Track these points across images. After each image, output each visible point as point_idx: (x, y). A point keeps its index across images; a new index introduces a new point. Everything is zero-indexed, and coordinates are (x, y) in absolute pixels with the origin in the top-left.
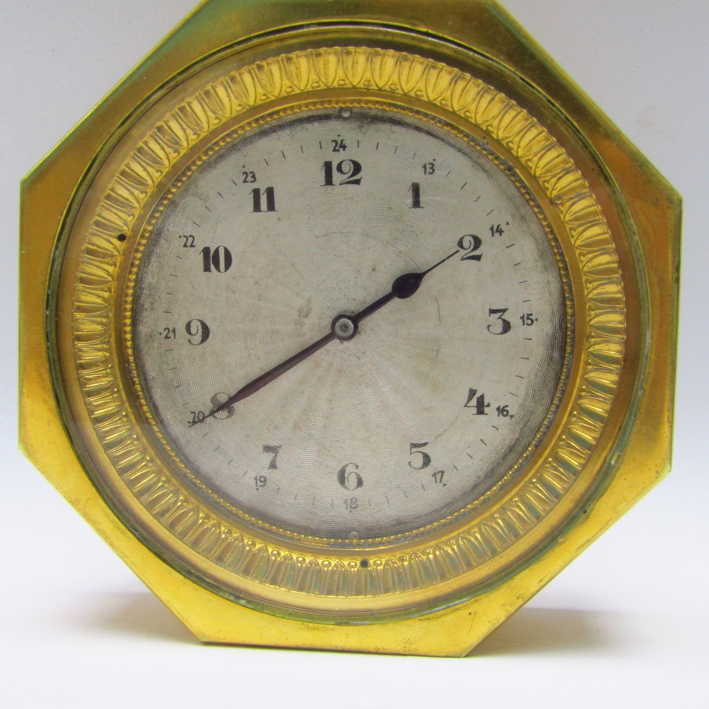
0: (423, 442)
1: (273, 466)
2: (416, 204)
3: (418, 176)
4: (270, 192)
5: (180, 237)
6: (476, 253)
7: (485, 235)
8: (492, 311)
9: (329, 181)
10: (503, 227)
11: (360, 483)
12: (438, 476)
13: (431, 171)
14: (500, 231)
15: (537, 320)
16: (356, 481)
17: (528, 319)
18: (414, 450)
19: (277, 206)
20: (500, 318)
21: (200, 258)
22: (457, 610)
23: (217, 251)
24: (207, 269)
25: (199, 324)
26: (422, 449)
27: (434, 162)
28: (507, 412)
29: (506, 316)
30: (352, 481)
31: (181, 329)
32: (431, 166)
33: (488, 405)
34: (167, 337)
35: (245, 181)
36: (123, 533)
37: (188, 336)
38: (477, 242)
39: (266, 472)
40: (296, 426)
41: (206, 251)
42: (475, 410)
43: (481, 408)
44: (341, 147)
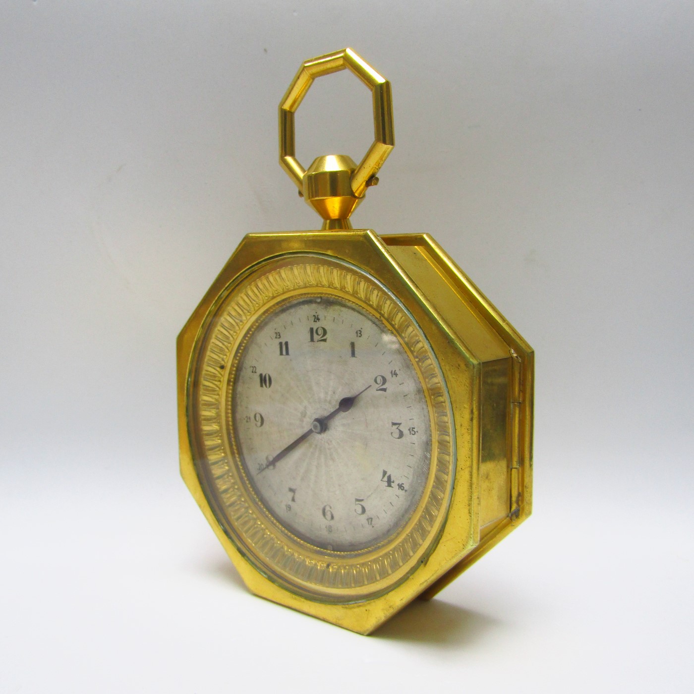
0: (361, 498)
1: (293, 500)
2: (353, 354)
3: (354, 338)
4: (287, 343)
5: (250, 367)
6: (384, 387)
7: (388, 376)
8: (394, 424)
9: (312, 340)
10: (398, 372)
11: (332, 517)
12: (370, 521)
13: (360, 335)
14: (396, 375)
15: (417, 432)
17: (413, 431)
18: (357, 503)
19: (290, 352)
20: (397, 428)
21: (259, 379)
22: (360, 606)
23: (265, 375)
24: (262, 386)
25: (259, 416)
26: (362, 503)
27: (361, 330)
28: (403, 487)
29: (401, 428)
30: (329, 516)
31: (252, 418)
32: (359, 332)
33: (393, 482)
34: (247, 421)
35: (276, 338)
37: (255, 422)
38: (384, 381)
39: (290, 503)
40: (302, 479)
41: (261, 375)
42: (386, 484)
43: (389, 482)
44: (317, 319)
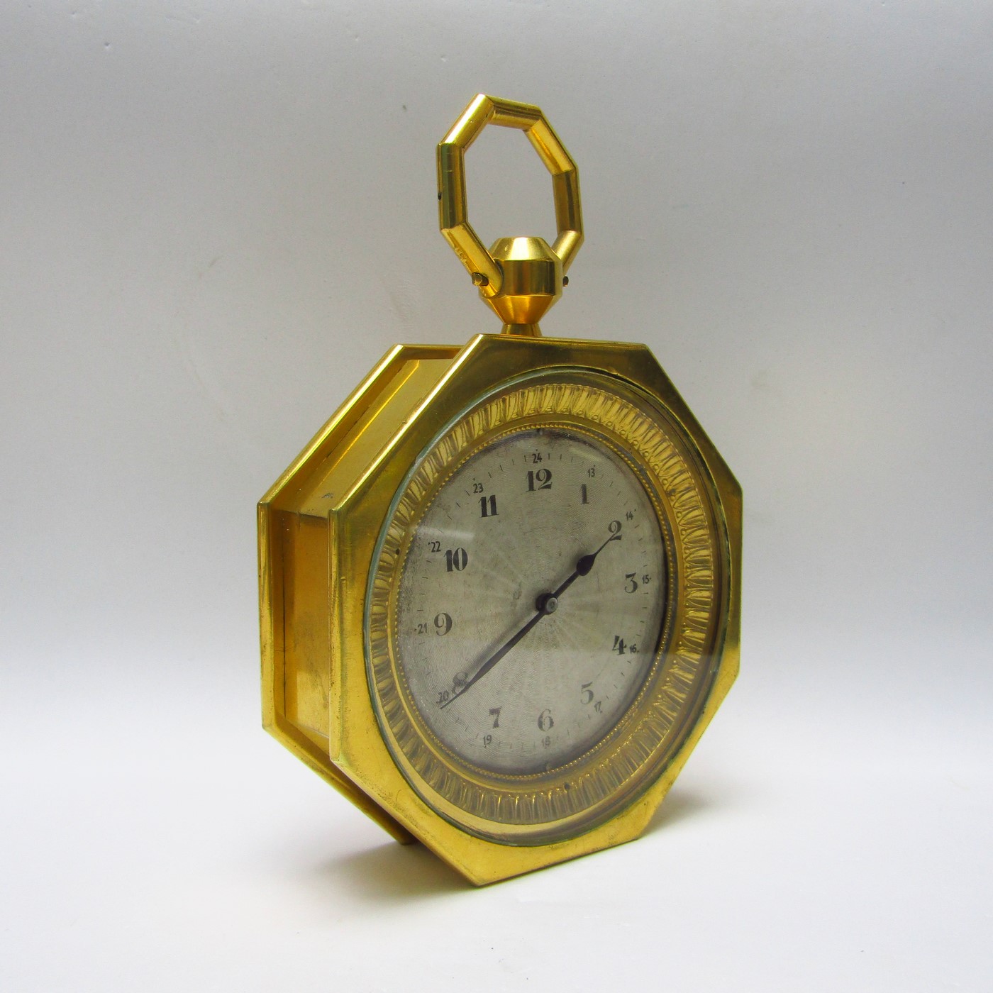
0: (589, 682)
1: (496, 725)
2: (585, 500)
3: (584, 478)
4: (493, 499)
5: (429, 543)
6: (619, 534)
7: (623, 520)
8: (628, 576)
9: (531, 488)
10: (633, 513)
11: (552, 724)
12: (598, 706)
13: (593, 474)
14: (631, 516)
15: (650, 578)
16: (549, 723)
17: (646, 578)
18: (584, 689)
19: (498, 511)
20: (632, 580)
21: (445, 559)
23: (457, 552)
24: (450, 569)
25: (444, 616)
26: (589, 688)
27: (595, 468)
28: (635, 648)
29: (636, 579)
30: (547, 724)
31: (431, 622)
32: (592, 471)
33: (625, 647)
34: (420, 632)
35: (475, 492)
36: (426, 813)
37: (436, 629)
38: (619, 526)
39: (491, 731)
40: (512, 688)
41: (449, 553)
42: (618, 652)
43: (622, 649)
44: (538, 459)
